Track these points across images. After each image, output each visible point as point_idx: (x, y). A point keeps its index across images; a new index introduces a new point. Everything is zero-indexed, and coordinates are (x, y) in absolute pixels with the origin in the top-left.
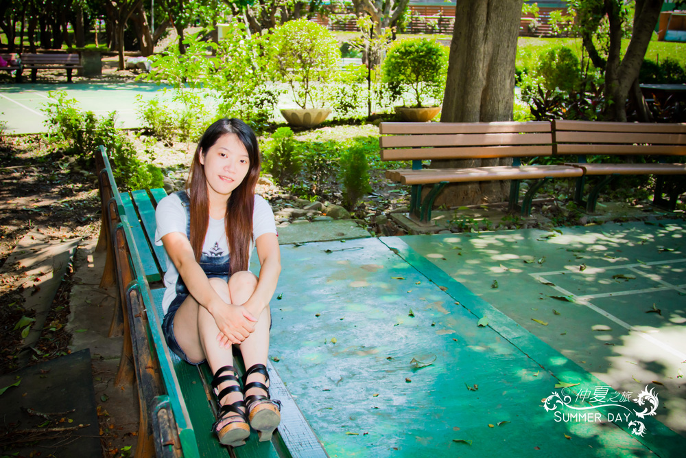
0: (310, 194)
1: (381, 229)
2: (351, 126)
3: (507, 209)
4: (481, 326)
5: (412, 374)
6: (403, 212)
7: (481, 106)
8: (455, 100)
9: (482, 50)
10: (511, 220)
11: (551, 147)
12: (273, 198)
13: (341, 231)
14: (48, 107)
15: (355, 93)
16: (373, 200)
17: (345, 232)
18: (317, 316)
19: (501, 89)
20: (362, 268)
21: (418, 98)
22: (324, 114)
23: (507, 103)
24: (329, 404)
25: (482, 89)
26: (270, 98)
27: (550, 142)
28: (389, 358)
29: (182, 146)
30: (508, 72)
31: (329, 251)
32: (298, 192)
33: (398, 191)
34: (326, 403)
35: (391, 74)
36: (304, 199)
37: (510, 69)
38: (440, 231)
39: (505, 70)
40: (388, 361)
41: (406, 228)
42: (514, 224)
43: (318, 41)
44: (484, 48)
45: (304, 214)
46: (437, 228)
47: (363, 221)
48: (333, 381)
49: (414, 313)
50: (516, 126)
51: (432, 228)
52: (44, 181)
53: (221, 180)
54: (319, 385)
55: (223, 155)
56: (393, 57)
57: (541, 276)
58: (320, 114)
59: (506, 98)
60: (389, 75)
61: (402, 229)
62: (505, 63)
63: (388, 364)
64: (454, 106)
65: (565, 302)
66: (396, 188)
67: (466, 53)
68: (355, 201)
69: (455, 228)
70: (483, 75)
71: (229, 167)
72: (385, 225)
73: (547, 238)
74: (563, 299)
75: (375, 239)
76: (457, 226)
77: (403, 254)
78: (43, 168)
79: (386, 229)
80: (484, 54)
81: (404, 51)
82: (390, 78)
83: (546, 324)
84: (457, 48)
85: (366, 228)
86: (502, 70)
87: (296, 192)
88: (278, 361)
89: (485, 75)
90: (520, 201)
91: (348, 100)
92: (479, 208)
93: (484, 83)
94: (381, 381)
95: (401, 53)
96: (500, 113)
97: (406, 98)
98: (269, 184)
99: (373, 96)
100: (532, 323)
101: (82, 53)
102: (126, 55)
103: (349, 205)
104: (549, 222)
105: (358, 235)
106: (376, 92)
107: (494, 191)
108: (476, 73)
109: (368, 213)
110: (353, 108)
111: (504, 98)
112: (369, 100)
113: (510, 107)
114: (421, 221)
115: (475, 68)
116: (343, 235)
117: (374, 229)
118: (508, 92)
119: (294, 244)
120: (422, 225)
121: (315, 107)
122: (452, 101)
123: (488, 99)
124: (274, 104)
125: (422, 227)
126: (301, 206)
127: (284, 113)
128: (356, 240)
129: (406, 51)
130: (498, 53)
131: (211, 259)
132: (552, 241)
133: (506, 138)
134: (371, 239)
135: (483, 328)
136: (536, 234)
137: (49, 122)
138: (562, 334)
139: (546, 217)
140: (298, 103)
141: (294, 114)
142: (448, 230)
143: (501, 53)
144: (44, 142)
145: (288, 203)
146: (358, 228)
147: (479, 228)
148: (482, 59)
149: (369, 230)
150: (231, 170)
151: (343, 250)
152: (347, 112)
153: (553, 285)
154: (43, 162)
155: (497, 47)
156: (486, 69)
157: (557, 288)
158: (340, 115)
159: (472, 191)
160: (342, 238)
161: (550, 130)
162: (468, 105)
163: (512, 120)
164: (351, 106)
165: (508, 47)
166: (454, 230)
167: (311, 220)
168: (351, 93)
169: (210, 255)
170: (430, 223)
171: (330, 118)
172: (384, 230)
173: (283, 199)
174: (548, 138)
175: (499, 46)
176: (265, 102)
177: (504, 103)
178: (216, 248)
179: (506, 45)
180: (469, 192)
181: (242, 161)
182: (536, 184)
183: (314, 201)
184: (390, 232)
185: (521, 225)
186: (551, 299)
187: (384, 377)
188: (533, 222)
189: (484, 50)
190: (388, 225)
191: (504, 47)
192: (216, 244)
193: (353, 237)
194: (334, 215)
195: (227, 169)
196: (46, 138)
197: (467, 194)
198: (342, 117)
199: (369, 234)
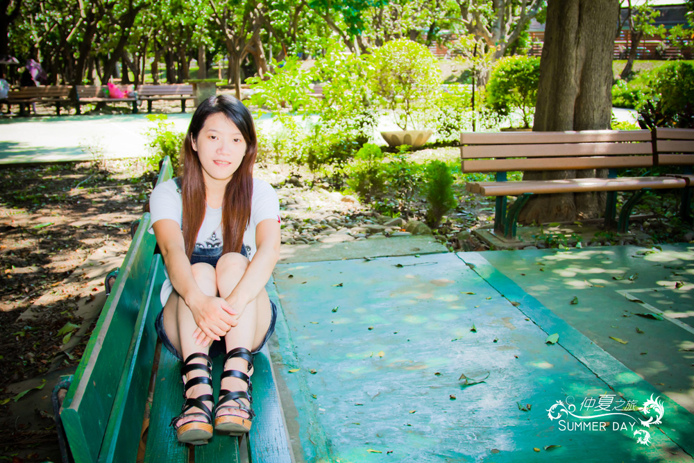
0: (395, 211)
1: (461, 244)
2: (454, 148)
3: (603, 225)
4: (549, 343)
5: (458, 390)
6: (489, 228)
7: (575, 115)
8: (546, 110)
9: (574, 55)
10: (605, 235)
11: (651, 157)
12: (354, 215)
13: (417, 247)
14: (147, 131)
15: (459, 114)
16: (462, 217)
17: (421, 248)
18: (370, 329)
19: (596, 97)
20: (431, 282)
21: (525, 119)
22: (425, 136)
23: (603, 111)
24: (358, 420)
25: (575, 97)
26: (369, 120)
27: (650, 151)
28: (438, 374)
29: (277, 168)
30: (603, 78)
31: (400, 266)
32: (381, 210)
33: (490, 209)
34: (355, 419)
35: (497, 94)
36: (387, 215)
37: (605, 75)
38: (525, 246)
39: (600, 76)
40: (436, 376)
41: (489, 244)
42: (608, 241)
43: (418, 61)
44: (576, 52)
45: (383, 230)
46: (522, 244)
47: (444, 237)
48: (369, 396)
49: (477, 329)
50: (612, 135)
51: (517, 244)
52: (133, 200)
53: (216, 165)
54: (352, 399)
55: (213, 138)
56: (498, 76)
57: (629, 293)
58: (421, 136)
59: (602, 107)
60: (494, 95)
61: (483, 245)
62: (599, 69)
63: (435, 379)
64: (546, 116)
65: (652, 320)
66: (488, 206)
67: (557, 60)
68: (440, 218)
69: (542, 244)
70: (576, 82)
71: (221, 149)
72: (465, 240)
73: (644, 254)
74: (650, 317)
75: (453, 253)
76: (543, 241)
77: (479, 269)
78: (135, 189)
79: (467, 244)
80: (577, 58)
81: (509, 70)
82: (495, 98)
83: (625, 343)
84: (548, 54)
85: (445, 244)
86: (597, 76)
87: (379, 209)
88: (315, 373)
89: (578, 82)
90: (617, 217)
91: (452, 122)
92: (572, 224)
93: (578, 90)
94: (422, 397)
95: (506, 72)
96: (596, 122)
97: (513, 119)
98: (353, 202)
99: (478, 117)
100: (610, 341)
101: (198, 84)
102: (243, 88)
103: (433, 221)
104: (648, 239)
105: (434, 250)
106: (480, 113)
107: (590, 206)
108: (568, 80)
109: (452, 230)
110: (457, 129)
111: (600, 106)
112: (474, 121)
113: (607, 116)
114: (505, 237)
115: (567, 74)
116: (419, 250)
117: (454, 244)
118: (604, 100)
119: (365, 258)
120: (506, 240)
121: (417, 129)
122: (544, 111)
123: (582, 107)
124: (374, 126)
125: (507, 243)
126: (381, 222)
127: (385, 137)
128: (431, 255)
129: (512, 70)
130: (592, 58)
131: (204, 250)
132: (648, 258)
133: (602, 148)
134: (449, 254)
135: (551, 346)
136: (632, 251)
137: (148, 146)
138: (642, 354)
139: (647, 233)
140: (398, 125)
141: (394, 136)
142: (534, 245)
143: (596, 58)
144: (141, 164)
145: (369, 219)
146: (436, 244)
147: (568, 244)
148: (574, 65)
149: (447, 246)
150: (224, 152)
151: (415, 265)
152: (450, 134)
153: (642, 302)
154: (136, 183)
155: (590, 52)
156: (579, 76)
157: (646, 306)
158: (442, 138)
159: (565, 207)
160: (417, 253)
161: (650, 139)
162: (560, 114)
163: (610, 128)
164: (454, 128)
165: (603, 50)
166: (540, 246)
167: (388, 235)
168: (455, 114)
169: (206, 247)
170: (515, 239)
171: (432, 140)
172: (464, 245)
173: (365, 215)
174: (648, 148)
175: (592, 50)
176: (365, 124)
177: (600, 112)
178: (214, 239)
179: (600, 49)
180: (563, 207)
181: (236, 140)
182: (635, 196)
183: (395, 218)
184: (470, 247)
185: (616, 241)
186: (637, 316)
187: (426, 393)
188: (631, 238)
189: (576, 54)
190: (469, 241)
191: (598, 51)
192: (214, 234)
193: (429, 252)
194: (414, 231)
195: (219, 152)
196: (143, 161)
197: (560, 210)
198: (446, 140)
199: (446, 249)
